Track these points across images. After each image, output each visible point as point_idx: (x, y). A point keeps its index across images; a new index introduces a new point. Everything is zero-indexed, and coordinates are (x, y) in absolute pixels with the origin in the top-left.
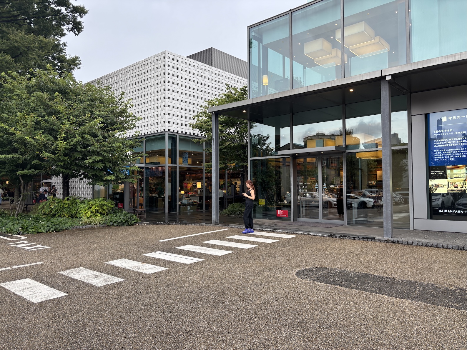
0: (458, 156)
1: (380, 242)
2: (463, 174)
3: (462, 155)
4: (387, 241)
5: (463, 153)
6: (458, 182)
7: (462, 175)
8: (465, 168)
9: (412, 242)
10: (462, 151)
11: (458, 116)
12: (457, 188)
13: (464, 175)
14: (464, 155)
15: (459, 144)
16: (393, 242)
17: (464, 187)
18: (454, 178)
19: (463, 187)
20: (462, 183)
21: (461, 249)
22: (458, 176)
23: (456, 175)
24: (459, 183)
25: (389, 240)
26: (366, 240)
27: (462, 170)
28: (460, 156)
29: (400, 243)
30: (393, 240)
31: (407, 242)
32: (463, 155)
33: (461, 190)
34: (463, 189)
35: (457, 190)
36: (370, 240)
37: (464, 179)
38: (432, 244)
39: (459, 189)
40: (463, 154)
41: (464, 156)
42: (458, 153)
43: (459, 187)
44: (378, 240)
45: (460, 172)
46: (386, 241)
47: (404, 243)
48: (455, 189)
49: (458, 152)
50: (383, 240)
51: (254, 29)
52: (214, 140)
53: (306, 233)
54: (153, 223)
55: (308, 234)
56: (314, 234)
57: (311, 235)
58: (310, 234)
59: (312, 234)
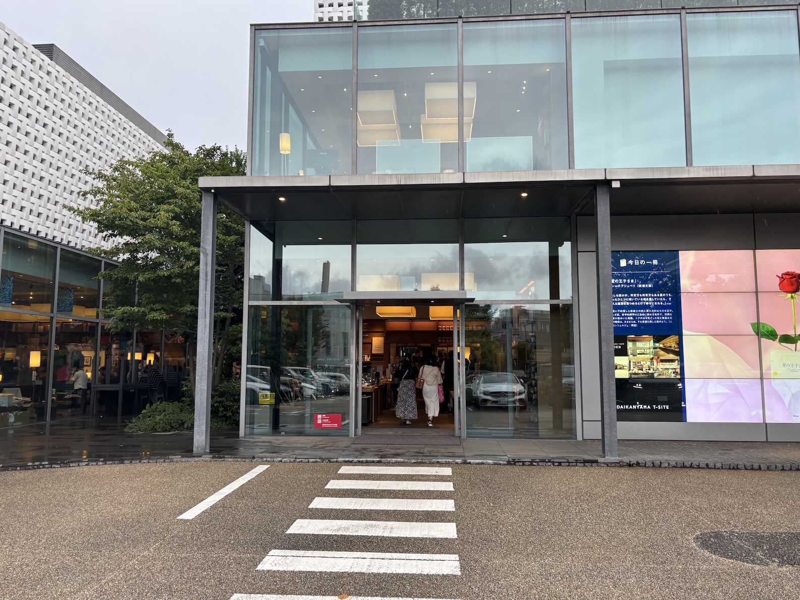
0: (643, 322)
1: (608, 466)
2: (650, 348)
3: (647, 320)
4: (619, 465)
5: (650, 316)
6: (643, 361)
7: (648, 351)
8: (652, 341)
9: (661, 463)
10: (648, 314)
11: (642, 261)
12: (642, 370)
13: (651, 350)
14: (651, 320)
15: (644, 303)
16: (630, 465)
17: (652, 370)
18: (638, 355)
19: (650, 370)
20: (649, 363)
21: (734, 468)
22: (643, 351)
23: (640, 351)
24: (644, 363)
25: (622, 461)
26: (582, 465)
27: (648, 343)
28: (646, 322)
29: (640, 466)
30: (630, 462)
31: (653, 463)
32: (649, 320)
33: (648, 373)
34: (650, 372)
35: (643, 374)
36: (590, 464)
37: (652, 356)
38: (692, 464)
39: (644, 371)
40: (649, 318)
41: (651, 322)
42: (643, 317)
43: (644, 369)
44: (604, 463)
45: (645, 346)
46: (617, 465)
47: (647, 466)
48: (640, 372)
49: (643, 315)
50: (612, 463)
51: (264, 34)
52: (206, 255)
53: (459, 461)
54: (16, 466)
55: (465, 463)
56: (477, 461)
57: (470, 463)
58: (468, 461)
59: (472, 461)
